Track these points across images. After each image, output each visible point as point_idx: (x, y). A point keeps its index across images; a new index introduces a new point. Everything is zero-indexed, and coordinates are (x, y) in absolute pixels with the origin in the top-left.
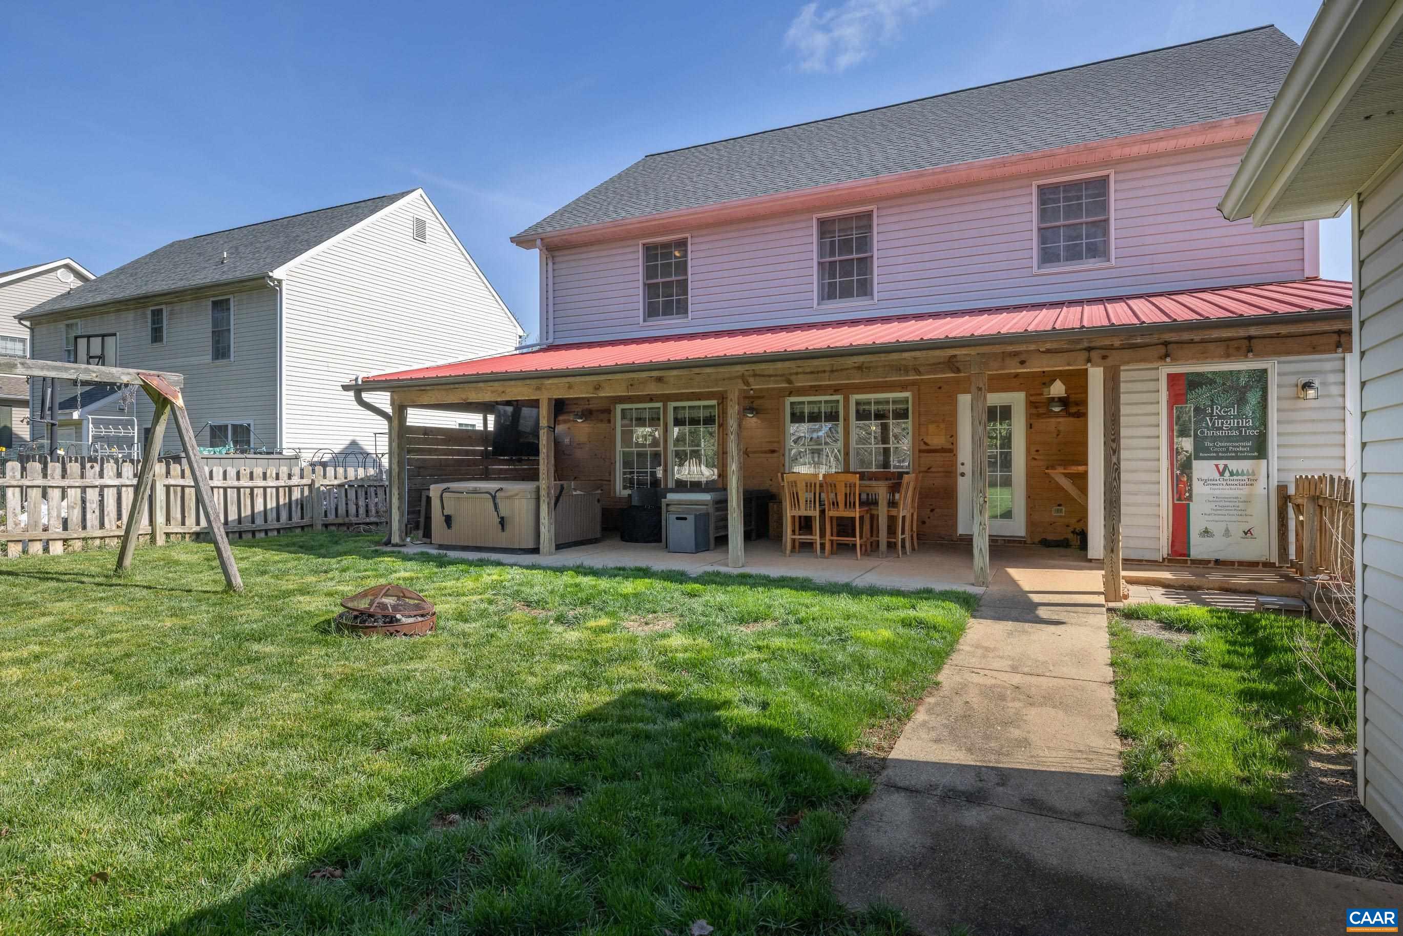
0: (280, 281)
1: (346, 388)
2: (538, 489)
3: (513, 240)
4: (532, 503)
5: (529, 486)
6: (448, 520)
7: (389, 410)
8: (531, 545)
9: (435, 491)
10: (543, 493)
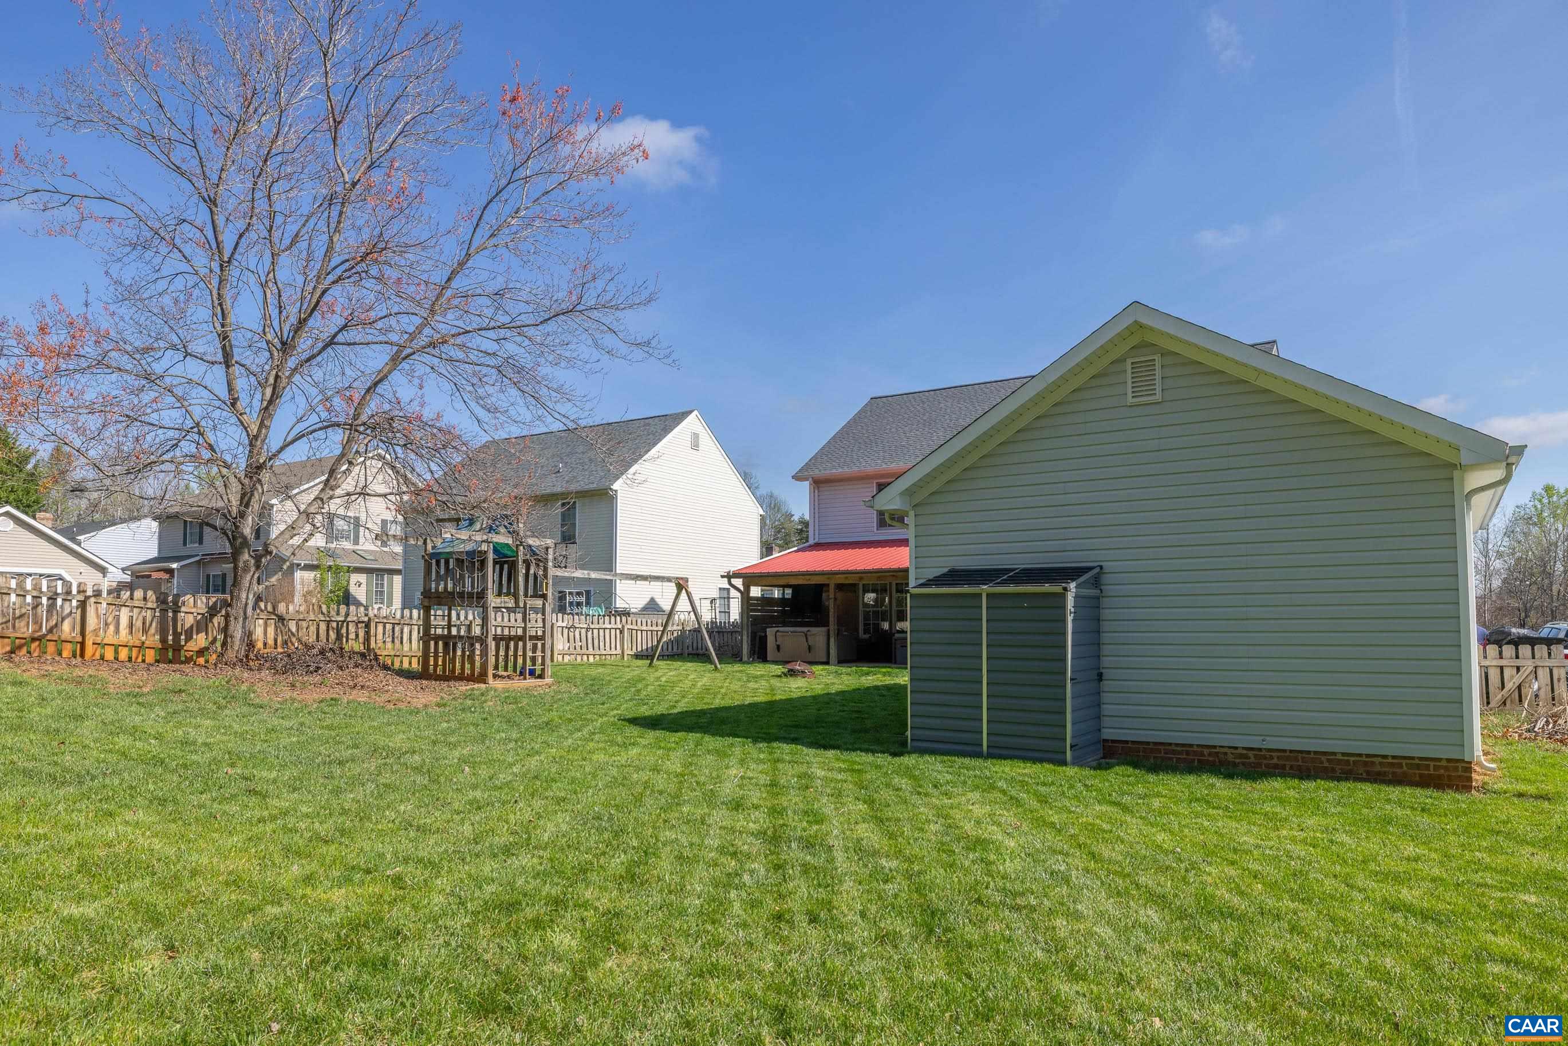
0: (616, 491)
1: (722, 577)
2: (829, 631)
3: (793, 477)
4: (825, 638)
5: (824, 629)
6: (778, 647)
7: (742, 589)
8: (824, 660)
9: (770, 632)
10: (832, 633)
